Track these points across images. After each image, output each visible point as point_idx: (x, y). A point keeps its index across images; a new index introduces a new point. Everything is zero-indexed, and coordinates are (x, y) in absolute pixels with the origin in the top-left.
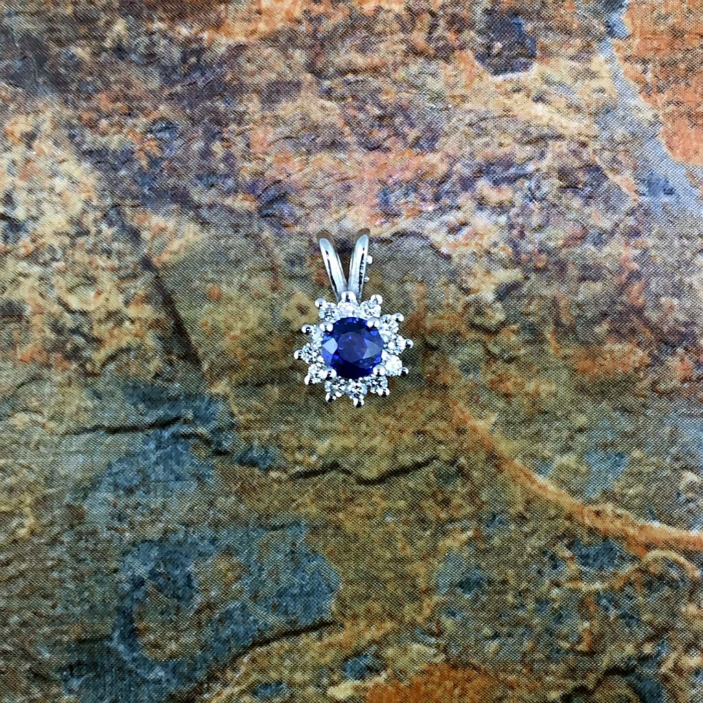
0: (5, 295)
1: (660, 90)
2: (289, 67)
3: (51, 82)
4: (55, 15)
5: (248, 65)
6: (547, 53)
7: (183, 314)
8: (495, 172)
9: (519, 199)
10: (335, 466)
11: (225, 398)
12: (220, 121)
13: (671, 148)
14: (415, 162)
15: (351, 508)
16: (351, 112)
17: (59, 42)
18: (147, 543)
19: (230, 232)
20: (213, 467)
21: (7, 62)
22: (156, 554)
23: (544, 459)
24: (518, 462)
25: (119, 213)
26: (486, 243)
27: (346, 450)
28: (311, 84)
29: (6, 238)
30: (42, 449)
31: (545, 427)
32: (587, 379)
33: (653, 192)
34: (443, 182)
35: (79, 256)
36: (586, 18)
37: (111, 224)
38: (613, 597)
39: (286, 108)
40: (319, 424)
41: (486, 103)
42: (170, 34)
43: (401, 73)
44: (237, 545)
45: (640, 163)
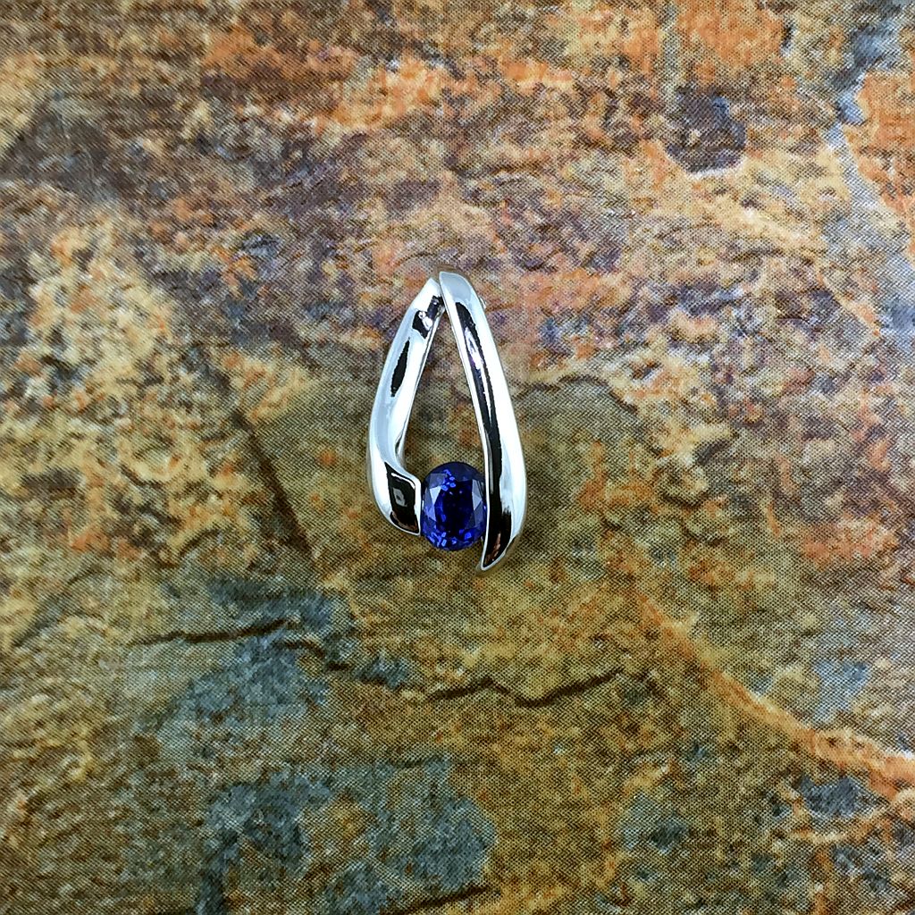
0: (53, 463)
1: (906, 191)
2: (423, 162)
3: (111, 183)
4: (117, 98)
5: (370, 160)
6: (759, 144)
7: (286, 485)
8: (693, 297)
9: (724, 333)
10: (487, 683)
11: (342, 594)
12: (332, 233)
14: (588, 286)
15: (509, 737)
16: (504, 220)
17: (122, 132)
18: (240, 786)
19: (348, 377)
20: (327, 686)
21: (55, 158)
22: (253, 801)
23: (761, 671)
24: (727, 675)
25: (201, 354)
26: (682, 390)
27: (502, 661)
28: (452, 184)
29: (53, 387)
30: (102, 664)
31: (762, 629)
32: (816, 566)
33: (898, 324)
34: (625, 311)
35: (149, 410)
36: (810, 98)
37: (191, 369)
38: (852, 851)
39: (420, 216)
40: (466, 627)
41: (680, 208)
42: (268, 121)
43: (569, 170)
44: (359, 789)
45: (881, 285)
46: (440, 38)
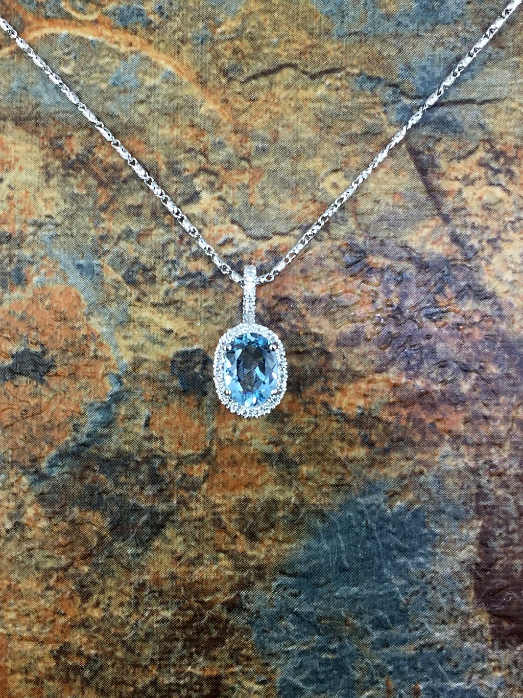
1: (85, 337)
2: (344, 357)
3: (514, 349)
4: (512, 396)
5: (373, 359)
6: (163, 363)
7: (420, 183)
8: (200, 281)
9: (183, 261)
10: (313, 77)
11: (390, 124)
12: (394, 319)
13: (78, 297)
15: (302, 48)
16: (301, 325)
17: (508, 376)
18: (447, 22)
19: (386, 241)
20: (399, 76)
22: (440, 14)
23: (167, 82)
24: (185, 80)
25: (466, 255)
27: (305, 88)
28: (329, 345)
31: (166, 104)
32: (137, 138)
33: (91, 266)
35: (494, 225)
36: (136, 388)
37: (472, 247)
39: (348, 328)
40: (324, 106)
41: (206, 329)
42: (429, 381)
44: (382, 21)
45: (99, 287)
46: (335, 425)
